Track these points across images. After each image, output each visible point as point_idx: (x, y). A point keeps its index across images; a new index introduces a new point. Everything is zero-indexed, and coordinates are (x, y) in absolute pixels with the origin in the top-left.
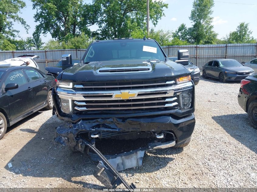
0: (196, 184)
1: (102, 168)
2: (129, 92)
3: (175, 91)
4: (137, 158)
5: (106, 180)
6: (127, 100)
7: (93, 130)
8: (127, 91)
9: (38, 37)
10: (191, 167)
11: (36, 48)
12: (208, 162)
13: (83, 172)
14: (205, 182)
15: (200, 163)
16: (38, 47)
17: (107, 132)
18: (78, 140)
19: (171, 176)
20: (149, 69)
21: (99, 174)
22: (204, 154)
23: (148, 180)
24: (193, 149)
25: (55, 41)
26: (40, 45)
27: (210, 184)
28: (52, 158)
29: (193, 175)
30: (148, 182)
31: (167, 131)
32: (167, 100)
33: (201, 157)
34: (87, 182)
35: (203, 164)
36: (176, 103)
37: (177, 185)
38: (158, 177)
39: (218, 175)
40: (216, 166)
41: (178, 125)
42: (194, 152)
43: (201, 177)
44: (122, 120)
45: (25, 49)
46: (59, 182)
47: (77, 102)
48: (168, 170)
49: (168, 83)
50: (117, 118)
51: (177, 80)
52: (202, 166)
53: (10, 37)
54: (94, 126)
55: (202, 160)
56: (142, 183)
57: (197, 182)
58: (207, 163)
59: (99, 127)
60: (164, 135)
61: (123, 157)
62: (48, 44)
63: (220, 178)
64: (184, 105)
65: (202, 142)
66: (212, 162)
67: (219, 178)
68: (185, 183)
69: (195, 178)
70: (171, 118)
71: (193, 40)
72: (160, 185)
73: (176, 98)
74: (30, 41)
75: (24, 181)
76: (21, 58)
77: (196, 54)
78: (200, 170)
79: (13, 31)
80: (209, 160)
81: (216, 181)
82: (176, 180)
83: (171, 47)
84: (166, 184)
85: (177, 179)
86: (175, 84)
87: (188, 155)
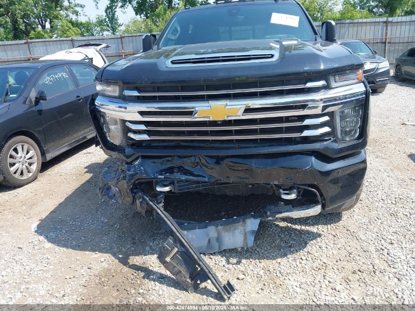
0: (358, 292)
1: (174, 248)
2: (227, 105)
3: (325, 102)
4: (245, 230)
5: (180, 272)
6: (223, 121)
7: (160, 177)
8: (221, 103)
9: (114, 15)
10: (352, 256)
11: (111, 34)
12: (389, 246)
13: (147, 248)
14: (378, 289)
15: (372, 249)
16: (114, 30)
17: (188, 181)
18: (135, 193)
19: (308, 271)
20: (272, 56)
21: (168, 259)
22: (382, 229)
23: (262, 274)
24: (359, 217)
25: (140, 19)
26: (116, 28)
27: (387, 295)
28: (102, 219)
29: (354, 272)
30: (262, 279)
31: (305, 185)
32: (307, 122)
33: (374, 235)
34: (151, 268)
35: (377, 250)
36: (327, 129)
37: (318, 292)
38: (282, 271)
39: (407, 277)
40: (404, 258)
41: (328, 173)
42: (361, 225)
43: (371, 279)
44: (215, 160)
45: (93, 35)
46: (104, 264)
47: (131, 124)
48: (304, 258)
49: (309, 85)
50: (207, 156)
51: (332, 79)
52: (375, 255)
53: (71, 15)
54: (164, 170)
55: (376, 243)
56: (250, 280)
57: (360, 288)
58: (386, 250)
59: (172, 173)
60: (299, 192)
61: (220, 227)
62: (128, 26)
63: (412, 285)
64: (345, 133)
65: (381, 204)
66: (398, 249)
67: (409, 284)
68: (335, 289)
69: (358, 280)
70: (313, 158)
71: (381, 10)
72: (284, 287)
73: (326, 118)
74: (102, 21)
75: (49, 257)
76: (81, 49)
77: (384, 37)
78: (369, 264)
79: (76, 6)
80: (392, 244)
81: (402, 290)
82: (317, 281)
84: (295, 287)
85: (319, 277)
86: (327, 87)
87: (347, 230)
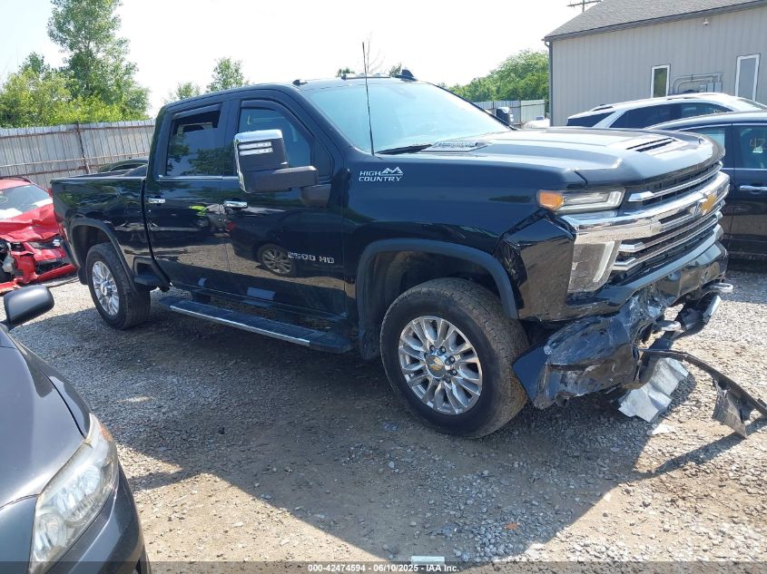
83: (84, 129)
